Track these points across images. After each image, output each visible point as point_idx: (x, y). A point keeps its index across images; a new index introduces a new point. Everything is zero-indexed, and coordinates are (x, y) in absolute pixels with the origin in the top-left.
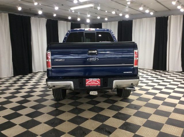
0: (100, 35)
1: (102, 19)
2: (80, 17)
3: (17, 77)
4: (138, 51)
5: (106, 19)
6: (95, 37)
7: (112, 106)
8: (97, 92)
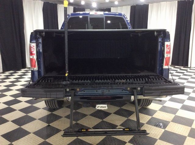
0: (109, 22)
1: (112, 3)
3: (7, 73)
4: (170, 43)
5: (116, 3)
6: (103, 23)
7: (127, 121)
8: (106, 106)
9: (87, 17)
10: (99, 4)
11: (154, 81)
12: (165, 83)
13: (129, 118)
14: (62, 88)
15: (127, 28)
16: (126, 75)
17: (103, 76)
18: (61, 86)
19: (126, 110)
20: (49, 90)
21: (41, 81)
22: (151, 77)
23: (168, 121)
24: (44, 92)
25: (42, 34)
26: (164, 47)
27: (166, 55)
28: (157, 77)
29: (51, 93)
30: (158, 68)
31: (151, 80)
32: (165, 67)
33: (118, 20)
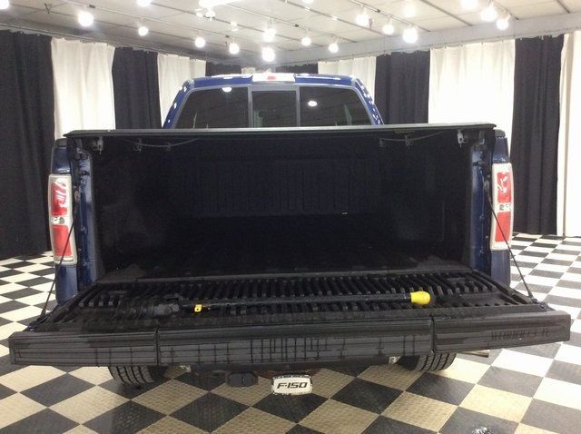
0: (312, 104)
1: (320, 47)
2: (238, 39)
5: (334, 48)
6: (295, 108)
7: (378, 426)
8: (307, 380)
9: (246, 89)
10: (283, 51)
11: (463, 296)
12: (502, 304)
13: (382, 414)
14: (150, 328)
15: (368, 122)
16: (369, 276)
17: (294, 278)
18: (147, 323)
19: (372, 384)
20: (107, 336)
21: (81, 304)
22: (453, 281)
23: (511, 423)
24: (89, 345)
25: (95, 144)
26: (490, 180)
27: (497, 208)
28: (472, 282)
29: (113, 349)
30: (473, 247)
31: (454, 291)
32: (496, 245)
33: (340, 98)
